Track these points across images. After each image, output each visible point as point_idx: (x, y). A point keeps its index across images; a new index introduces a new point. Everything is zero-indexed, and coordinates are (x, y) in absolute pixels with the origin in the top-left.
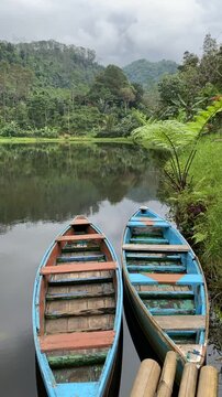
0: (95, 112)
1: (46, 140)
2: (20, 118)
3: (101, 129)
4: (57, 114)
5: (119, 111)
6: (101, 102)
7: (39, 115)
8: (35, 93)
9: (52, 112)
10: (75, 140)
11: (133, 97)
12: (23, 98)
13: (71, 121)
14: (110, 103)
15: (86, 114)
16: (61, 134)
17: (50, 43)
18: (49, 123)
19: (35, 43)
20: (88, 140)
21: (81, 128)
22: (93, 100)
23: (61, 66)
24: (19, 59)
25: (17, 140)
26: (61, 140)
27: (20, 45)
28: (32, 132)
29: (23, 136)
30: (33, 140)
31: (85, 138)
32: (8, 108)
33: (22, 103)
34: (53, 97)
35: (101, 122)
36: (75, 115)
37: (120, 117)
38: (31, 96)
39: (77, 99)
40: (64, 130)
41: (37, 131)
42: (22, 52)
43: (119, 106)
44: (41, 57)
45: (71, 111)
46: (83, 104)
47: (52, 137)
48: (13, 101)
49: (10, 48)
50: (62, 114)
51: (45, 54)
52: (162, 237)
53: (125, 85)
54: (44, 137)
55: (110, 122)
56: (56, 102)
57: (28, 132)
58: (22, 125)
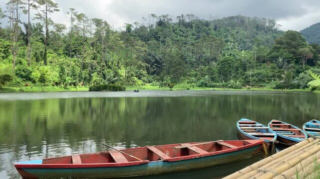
0: (274, 68)
2: (212, 74)
3: (279, 82)
4: (240, 70)
5: (297, 67)
6: (280, 60)
7: (227, 71)
8: (224, 55)
9: (237, 69)
10: (257, 90)
11: (311, 55)
12: (215, 59)
13: (252, 76)
14: (288, 61)
15: (266, 70)
16: (244, 85)
17: (237, 17)
18: (235, 77)
20: (267, 89)
21: (261, 80)
22: (273, 59)
23: (246, 33)
24: (213, 31)
26: (244, 90)
27: (214, 21)
28: (221, 84)
29: (214, 87)
31: (265, 89)
32: (203, 67)
33: (214, 63)
34: (238, 57)
35: (279, 77)
36: (256, 71)
37: (299, 72)
38: (221, 58)
39: (258, 59)
40: (247, 83)
41: (224, 83)
42: (215, 26)
43: (297, 62)
44: (230, 28)
45: (253, 68)
46: (264, 62)
47: (236, 88)
48: (207, 61)
49: (207, 24)
50: (245, 70)
51: (233, 25)
53: (303, 46)
54: (230, 87)
55: (288, 76)
56: (241, 61)
57: (218, 84)
58: (213, 79)
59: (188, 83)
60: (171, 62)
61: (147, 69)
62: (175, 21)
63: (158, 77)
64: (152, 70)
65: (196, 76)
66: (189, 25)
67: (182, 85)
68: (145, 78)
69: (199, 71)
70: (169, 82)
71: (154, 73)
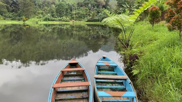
0: (87, 10)
1: (64, 23)
2: (52, 13)
3: (89, 18)
4: (69, 11)
5: (98, 10)
6: (90, 5)
7: (61, 11)
9: (67, 10)
10: (77, 23)
11: (104, 3)
12: (54, 3)
13: (75, 14)
14: (94, 6)
15: (82, 11)
16: (71, 20)
18: (66, 15)
20: (83, 23)
21: (80, 17)
22: (86, 5)
25: (50, 23)
26: (71, 23)
28: (58, 19)
29: (52, 20)
30: (58, 23)
31: (82, 22)
32: (46, 8)
33: (53, 6)
34: (67, 3)
35: (89, 15)
36: (77, 11)
37: (98, 12)
38: (57, 3)
39: (78, 4)
40: (72, 18)
41: (60, 18)
43: (98, 7)
45: (76, 9)
46: (81, 6)
47: (66, 21)
50: (71, 11)
52: (113, 71)
54: (63, 21)
55: (93, 15)
56: (69, 5)
57: (56, 19)
58: (53, 16)
59: (37, 18)
60: (25, 4)
61: (7, 8)
63: (16, 14)
64: (11, 9)
65: (42, 14)
67: (33, 19)
68: (7, 15)
69: (44, 10)
70: (24, 17)
71: (13, 11)
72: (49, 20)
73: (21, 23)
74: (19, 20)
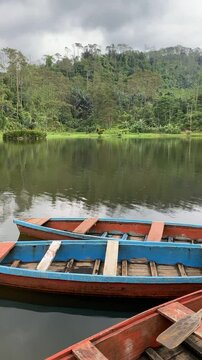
2: (147, 117)
4: (180, 112)
7: (163, 113)
8: (161, 94)
9: (176, 110)
10: (197, 135)
12: (150, 99)
13: (193, 119)
16: (183, 130)
17: (177, 48)
18: (173, 120)
19: (164, 50)
23: (186, 68)
24: (148, 65)
25: (143, 136)
26: (183, 135)
27: (151, 53)
28: (157, 129)
29: (149, 132)
30: (157, 136)
32: (137, 108)
33: (150, 104)
34: (177, 97)
36: (197, 113)
38: (157, 97)
39: (200, 98)
40: (186, 127)
41: (161, 127)
42: (151, 59)
44: (168, 62)
45: (194, 109)
47: (174, 133)
48: (142, 101)
49: (141, 56)
50: (185, 112)
51: (171, 58)
54: (167, 132)
56: (181, 101)
57: (153, 129)
58: (148, 123)
59: (120, 128)
60: (100, 103)
61: (72, 111)
62: (104, 52)
63: (85, 122)
64: (78, 112)
65: (128, 119)
66: (121, 58)
67: (112, 130)
68: (70, 122)
69: (132, 113)
70: (98, 127)
71: (80, 116)
72: (140, 131)
73: (94, 136)
74: (90, 131)
